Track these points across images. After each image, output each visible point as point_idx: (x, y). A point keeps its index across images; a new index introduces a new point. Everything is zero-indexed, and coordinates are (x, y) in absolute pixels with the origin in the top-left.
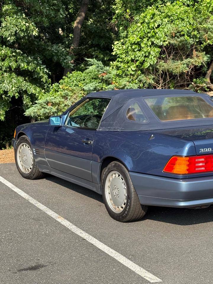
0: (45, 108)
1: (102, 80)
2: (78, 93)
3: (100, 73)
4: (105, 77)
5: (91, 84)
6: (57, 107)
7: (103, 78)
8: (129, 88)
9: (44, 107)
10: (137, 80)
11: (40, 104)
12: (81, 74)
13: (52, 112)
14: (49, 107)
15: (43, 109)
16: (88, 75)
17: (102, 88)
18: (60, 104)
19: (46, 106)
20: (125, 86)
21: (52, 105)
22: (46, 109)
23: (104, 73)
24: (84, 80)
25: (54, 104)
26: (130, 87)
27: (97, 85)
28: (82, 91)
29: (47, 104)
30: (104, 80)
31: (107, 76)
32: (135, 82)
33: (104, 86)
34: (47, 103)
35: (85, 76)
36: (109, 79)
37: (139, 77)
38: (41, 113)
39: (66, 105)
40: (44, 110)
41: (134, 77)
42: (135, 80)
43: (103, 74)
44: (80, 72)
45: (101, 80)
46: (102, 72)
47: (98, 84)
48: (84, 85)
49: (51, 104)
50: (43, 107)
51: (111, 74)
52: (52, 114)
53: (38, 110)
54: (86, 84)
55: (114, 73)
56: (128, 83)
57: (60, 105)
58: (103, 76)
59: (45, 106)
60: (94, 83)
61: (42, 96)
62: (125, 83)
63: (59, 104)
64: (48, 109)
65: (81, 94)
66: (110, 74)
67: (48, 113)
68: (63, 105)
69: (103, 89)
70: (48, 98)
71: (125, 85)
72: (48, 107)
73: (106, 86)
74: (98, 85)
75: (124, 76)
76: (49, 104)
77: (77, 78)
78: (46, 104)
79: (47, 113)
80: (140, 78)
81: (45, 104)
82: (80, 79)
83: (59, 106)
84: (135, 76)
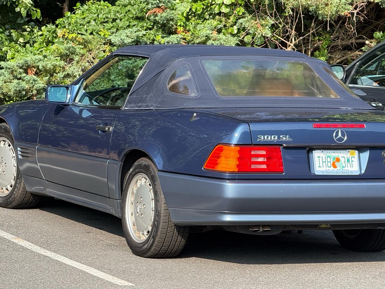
0: (20, 79)
1: (155, 22)
2: (99, 49)
3: (150, 6)
4: (162, 16)
5: (128, 31)
6: (47, 78)
7: (157, 18)
8: (216, 43)
9: (19, 76)
10: (235, 27)
11: (9, 69)
12: (108, 7)
13: (34, 88)
14: (31, 76)
15: (16, 81)
16: (124, 11)
17: (154, 40)
18: (55, 72)
19: (24, 75)
20: (208, 38)
21: (36, 74)
22: (23, 80)
23: (159, 7)
24: (114, 20)
25: (41, 71)
26: (218, 42)
27: (141, 34)
28: (106, 46)
29: (26, 72)
30: (159, 23)
31: (164, 14)
32: (230, 31)
33: (159, 38)
34: (26, 68)
35: (118, 12)
36: (171, 22)
37: (240, 21)
38: (10, 90)
39: (68, 76)
40: (19, 84)
41: (229, 19)
42: (232, 26)
43: (157, 10)
44: (106, 2)
45: (152, 24)
46: (155, 6)
47: (144, 32)
48: (113, 33)
49: (35, 70)
50: (16, 77)
51: (175, 10)
52: (35, 92)
53: (5, 82)
54: (117, 30)
55: (182, 9)
56: (215, 34)
57: (55, 74)
58: (156, 16)
59: (20, 73)
60: (135, 29)
61: (17, 54)
62: (209, 32)
63: (51, 72)
64: (28, 82)
65: (104, 51)
66: (173, 11)
67: (25, 90)
68: (61, 75)
69: (156, 43)
70: (30, 58)
71: (207, 36)
72: (28, 77)
73: (163, 37)
74: (145, 35)
75: (207, 17)
76: (29, 71)
77: (100, 16)
78: (24, 69)
79: (23, 90)
80: (241, 24)
81: (21, 70)
82: (104, 19)
83: (52, 75)
84: (232, 18)
